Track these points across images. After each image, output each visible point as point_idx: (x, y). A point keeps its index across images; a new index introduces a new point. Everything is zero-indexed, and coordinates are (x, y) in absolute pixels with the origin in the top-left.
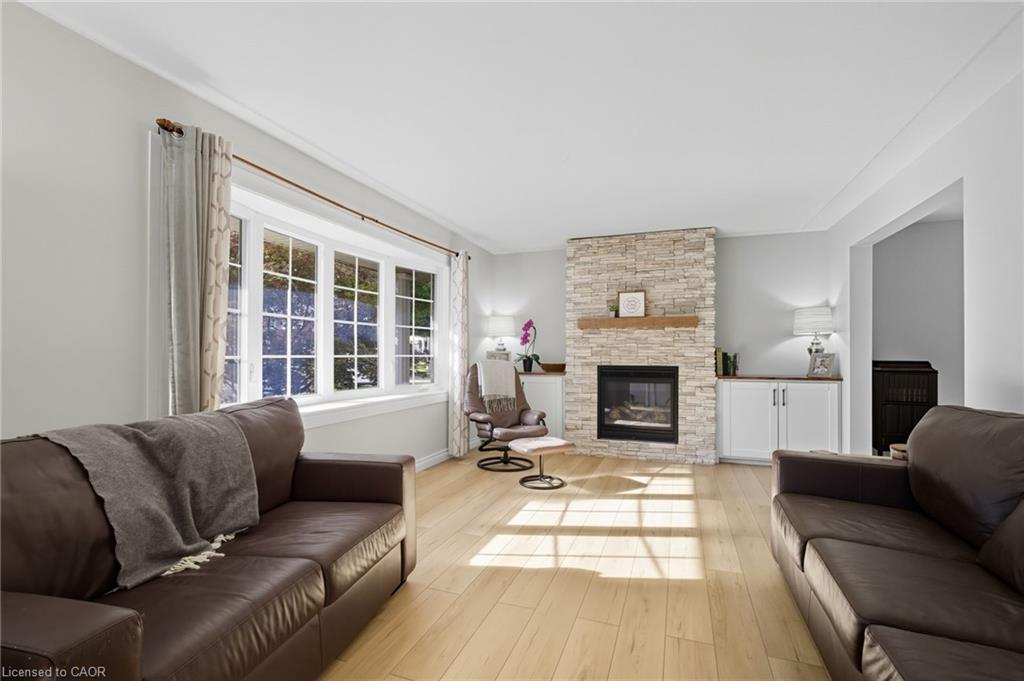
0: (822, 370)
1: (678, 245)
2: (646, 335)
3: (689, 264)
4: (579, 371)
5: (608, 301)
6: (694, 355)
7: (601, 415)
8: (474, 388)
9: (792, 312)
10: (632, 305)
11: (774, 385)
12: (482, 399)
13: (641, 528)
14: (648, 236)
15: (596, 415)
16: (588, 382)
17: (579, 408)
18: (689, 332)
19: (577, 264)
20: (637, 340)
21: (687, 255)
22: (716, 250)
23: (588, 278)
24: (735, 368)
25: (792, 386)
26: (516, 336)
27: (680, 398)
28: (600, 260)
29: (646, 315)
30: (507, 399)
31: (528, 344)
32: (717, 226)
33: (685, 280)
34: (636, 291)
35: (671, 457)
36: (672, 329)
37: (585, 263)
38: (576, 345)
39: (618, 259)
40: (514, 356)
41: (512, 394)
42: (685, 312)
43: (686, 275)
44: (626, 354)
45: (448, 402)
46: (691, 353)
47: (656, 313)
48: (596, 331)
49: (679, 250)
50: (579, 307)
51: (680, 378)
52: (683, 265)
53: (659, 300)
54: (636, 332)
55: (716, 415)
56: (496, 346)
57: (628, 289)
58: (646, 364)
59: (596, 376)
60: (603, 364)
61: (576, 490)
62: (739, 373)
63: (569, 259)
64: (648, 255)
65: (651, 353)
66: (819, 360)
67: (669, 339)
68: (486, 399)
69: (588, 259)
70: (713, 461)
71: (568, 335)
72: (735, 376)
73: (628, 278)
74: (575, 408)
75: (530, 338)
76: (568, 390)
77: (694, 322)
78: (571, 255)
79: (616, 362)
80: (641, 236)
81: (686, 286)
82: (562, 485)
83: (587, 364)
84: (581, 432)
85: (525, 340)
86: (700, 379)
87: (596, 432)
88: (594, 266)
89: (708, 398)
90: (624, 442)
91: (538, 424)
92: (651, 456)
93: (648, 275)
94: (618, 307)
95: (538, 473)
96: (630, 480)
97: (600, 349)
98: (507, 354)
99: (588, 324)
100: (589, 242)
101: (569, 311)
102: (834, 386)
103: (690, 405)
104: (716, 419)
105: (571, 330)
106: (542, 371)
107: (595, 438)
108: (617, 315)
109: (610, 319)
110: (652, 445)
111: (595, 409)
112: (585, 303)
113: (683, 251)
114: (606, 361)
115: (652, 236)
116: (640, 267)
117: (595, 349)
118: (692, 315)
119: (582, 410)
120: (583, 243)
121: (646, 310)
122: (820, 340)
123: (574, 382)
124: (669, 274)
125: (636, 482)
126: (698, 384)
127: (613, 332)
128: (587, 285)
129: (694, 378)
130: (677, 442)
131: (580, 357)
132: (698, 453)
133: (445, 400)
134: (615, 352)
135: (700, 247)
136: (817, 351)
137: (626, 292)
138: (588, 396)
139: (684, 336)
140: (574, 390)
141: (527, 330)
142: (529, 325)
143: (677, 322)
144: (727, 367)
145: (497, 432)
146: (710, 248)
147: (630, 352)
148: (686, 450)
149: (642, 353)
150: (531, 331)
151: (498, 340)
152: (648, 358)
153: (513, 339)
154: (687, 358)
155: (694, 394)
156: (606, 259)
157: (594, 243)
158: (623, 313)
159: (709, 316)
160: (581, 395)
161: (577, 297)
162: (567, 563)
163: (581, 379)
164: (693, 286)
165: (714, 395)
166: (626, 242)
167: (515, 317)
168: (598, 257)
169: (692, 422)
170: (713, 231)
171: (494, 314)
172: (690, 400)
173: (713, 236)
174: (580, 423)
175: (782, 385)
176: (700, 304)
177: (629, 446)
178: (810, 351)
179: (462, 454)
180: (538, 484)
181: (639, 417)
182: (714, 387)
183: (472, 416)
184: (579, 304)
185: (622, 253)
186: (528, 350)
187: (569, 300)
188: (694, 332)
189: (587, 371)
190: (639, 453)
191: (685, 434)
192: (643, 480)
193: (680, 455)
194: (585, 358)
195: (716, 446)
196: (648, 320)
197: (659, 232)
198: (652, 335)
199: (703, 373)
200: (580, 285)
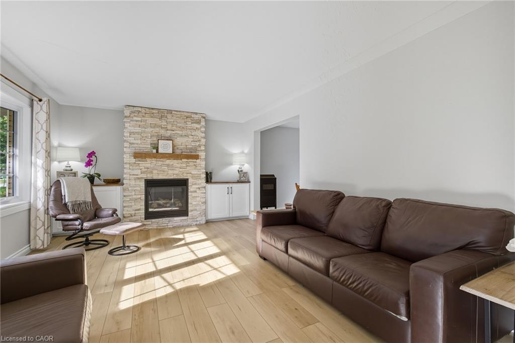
0: (243, 179)
1: (189, 120)
2: (172, 163)
3: (194, 129)
4: (133, 183)
5: (151, 144)
6: (196, 173)
7: (147, 206)
8: (58, 197)
9: (232, 155)
10: (165, 147)
11: (227, 185)
12: (65, 204)
13: (198, 258)
14: (173, 112)
15: (144, 207)
16: (138, 188)
17: (133, 204)
18: (194, 162)
19: (131, 120)
20: (168, 165)
21: (192, 125)
22: (205, 124)
23: (138, 130)
24: (211, 179)
25: (234, 186)
26: (82, 161)
27: (189, 194)
28: (146, 120)
29: (173, 152)
30: (85, 203)
31: (91, 167)
32: (206, 114)
33: (192, 137)
34: (167, 140)
35: (185, 223)
36: (186, 160)
37: (137, 121)
38: (131, 167)
39: (156, 121)
40: (80, 174)
41: (89, 199)
42: (191, 152)
43: (193, 134)
44: (162, 172)
45: (30, 210)
46: (194, 172)
47: (178, 152)
48: (144, 160)
49: (189, 122)
50: (133, 146)
51: (189, 184)
52: (191, 129)
53: (179, 145)
54: (167, 161)
55: (206, 200)
56: (64, 168)
57: (163, 138)
58: (172, 178)
59: (144, 185)
60: (148, 178)
61: (148, 249)
62: (213, 181)
63: (126, 117)
64: (173, 122)
65: (176, 172)
66: (242, 175)
67: (184, 165)
68: (70, 205)
69: (140, 119)
70: (204, 222)
71: (125, 162)
72: (211, 182)
73: (162, 132)
74: (130, 204)
75: (93, 163)
76: (125, 194)
77: (197, 157)
78: (128, 114)
79: (155, 177)
80: (170, 112)
81: (192, 140)
82: (139, 249)
83: (138, 178)
84: (133, 217)
85: (88, 164)
86: (199, 184)
87: (144, 216)
88: (143, 123)
89: (202, 193)
90: (160, 219)
91: (113, 216)
92: (175, 225)
93: (173, 132)
94: (158, 147)
95: (122, 245)
96: (174, 238)
97: (146, 170)
98: (75, 173)
99: (139, 155)
100: (140, 109)
101: (126, 147)
102: (248, 185)
103: (194, 197)
104: (205, 203)
105: (128, 159)
106: (103, 183)
107: (143, 220)
108: (157, 151)
109: (153, 154)
110: (176, 219)
111: (143, 203)
112: (137, 144)
113: (190, 123)
114: (150, 177)
115: (176, 113)
116: (169, 127)
117: (144, 170)
118: (195, 154)
119: (135, 205)
120: (136, 109)
121: (173, 150)
122: (242, 167)
123: (130, 189)
124: (184, 133)
125: (176, 239)
126: (198, 186)
127: (154, 161)
128: (138, 133)
129: (196, 184)
130: (188, 216)
131: (133, 175)
132: (198, 219)
133: (27, 208)
134: (155, 172)
135: (199, 122)
136: (241, 171)
137: (162, 140)
138: (140, 196)
139: (191, 164)
140: (130, 194)
141: (90, 158)
142: (91, 154)
143: (189, 157)
144: (209, 178)
145: (86, 225)
146: (203, 123)
147: (164, 171)
148: (193, 219)
149: (170, 172)
150: (93, 158)
151: (65, 163)
152: (174, 174)
153: (79, 163)
154: (193, 174)
155: (196, 192)
156: (150, 121)
157: (143, 111)
158: (160, 151)
159: (202, 155)
160: (135, 197)
161: (131, 140)
162: (179, 286)
163: (135, 187)
164: (196, 140)
165: (204, 191)
166: (162, 113)
167: (81, 149)
168: (146, 119)
169: (195, 205)
170: (204, 115)
171: (60, 146)
172: (194, 194)
173: (204, 118)
174: (134, 212)
175: (231, 185)
176: (199, 149)
177: (163, 221)
178: (239, 171)
179: (45, 246)
180: (122, 252)
181: (168, 205)
182: (205, 187)
183: (58, 217)
184: (133, 144)
185: (159, 119)
186: (91, 170)
187: (125, 141)
188: (196, 162)
189: (138, 182)
190: (169, 224)
191: (192, 211)
192: (181, 236)
193: (189, 222)
194: (137, 175)
195: (205, 214)
196: (174, 156)
197: (180, 111)
198: (175, 163)
199: (200, 181)
200: (134, 133)
